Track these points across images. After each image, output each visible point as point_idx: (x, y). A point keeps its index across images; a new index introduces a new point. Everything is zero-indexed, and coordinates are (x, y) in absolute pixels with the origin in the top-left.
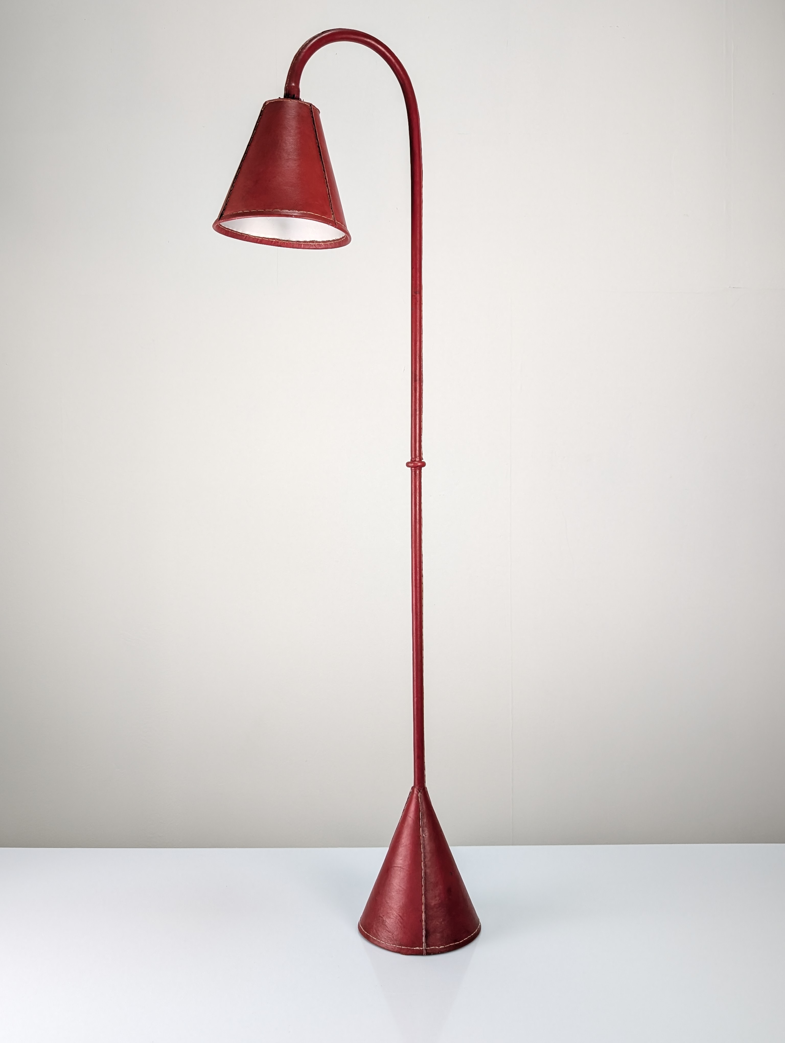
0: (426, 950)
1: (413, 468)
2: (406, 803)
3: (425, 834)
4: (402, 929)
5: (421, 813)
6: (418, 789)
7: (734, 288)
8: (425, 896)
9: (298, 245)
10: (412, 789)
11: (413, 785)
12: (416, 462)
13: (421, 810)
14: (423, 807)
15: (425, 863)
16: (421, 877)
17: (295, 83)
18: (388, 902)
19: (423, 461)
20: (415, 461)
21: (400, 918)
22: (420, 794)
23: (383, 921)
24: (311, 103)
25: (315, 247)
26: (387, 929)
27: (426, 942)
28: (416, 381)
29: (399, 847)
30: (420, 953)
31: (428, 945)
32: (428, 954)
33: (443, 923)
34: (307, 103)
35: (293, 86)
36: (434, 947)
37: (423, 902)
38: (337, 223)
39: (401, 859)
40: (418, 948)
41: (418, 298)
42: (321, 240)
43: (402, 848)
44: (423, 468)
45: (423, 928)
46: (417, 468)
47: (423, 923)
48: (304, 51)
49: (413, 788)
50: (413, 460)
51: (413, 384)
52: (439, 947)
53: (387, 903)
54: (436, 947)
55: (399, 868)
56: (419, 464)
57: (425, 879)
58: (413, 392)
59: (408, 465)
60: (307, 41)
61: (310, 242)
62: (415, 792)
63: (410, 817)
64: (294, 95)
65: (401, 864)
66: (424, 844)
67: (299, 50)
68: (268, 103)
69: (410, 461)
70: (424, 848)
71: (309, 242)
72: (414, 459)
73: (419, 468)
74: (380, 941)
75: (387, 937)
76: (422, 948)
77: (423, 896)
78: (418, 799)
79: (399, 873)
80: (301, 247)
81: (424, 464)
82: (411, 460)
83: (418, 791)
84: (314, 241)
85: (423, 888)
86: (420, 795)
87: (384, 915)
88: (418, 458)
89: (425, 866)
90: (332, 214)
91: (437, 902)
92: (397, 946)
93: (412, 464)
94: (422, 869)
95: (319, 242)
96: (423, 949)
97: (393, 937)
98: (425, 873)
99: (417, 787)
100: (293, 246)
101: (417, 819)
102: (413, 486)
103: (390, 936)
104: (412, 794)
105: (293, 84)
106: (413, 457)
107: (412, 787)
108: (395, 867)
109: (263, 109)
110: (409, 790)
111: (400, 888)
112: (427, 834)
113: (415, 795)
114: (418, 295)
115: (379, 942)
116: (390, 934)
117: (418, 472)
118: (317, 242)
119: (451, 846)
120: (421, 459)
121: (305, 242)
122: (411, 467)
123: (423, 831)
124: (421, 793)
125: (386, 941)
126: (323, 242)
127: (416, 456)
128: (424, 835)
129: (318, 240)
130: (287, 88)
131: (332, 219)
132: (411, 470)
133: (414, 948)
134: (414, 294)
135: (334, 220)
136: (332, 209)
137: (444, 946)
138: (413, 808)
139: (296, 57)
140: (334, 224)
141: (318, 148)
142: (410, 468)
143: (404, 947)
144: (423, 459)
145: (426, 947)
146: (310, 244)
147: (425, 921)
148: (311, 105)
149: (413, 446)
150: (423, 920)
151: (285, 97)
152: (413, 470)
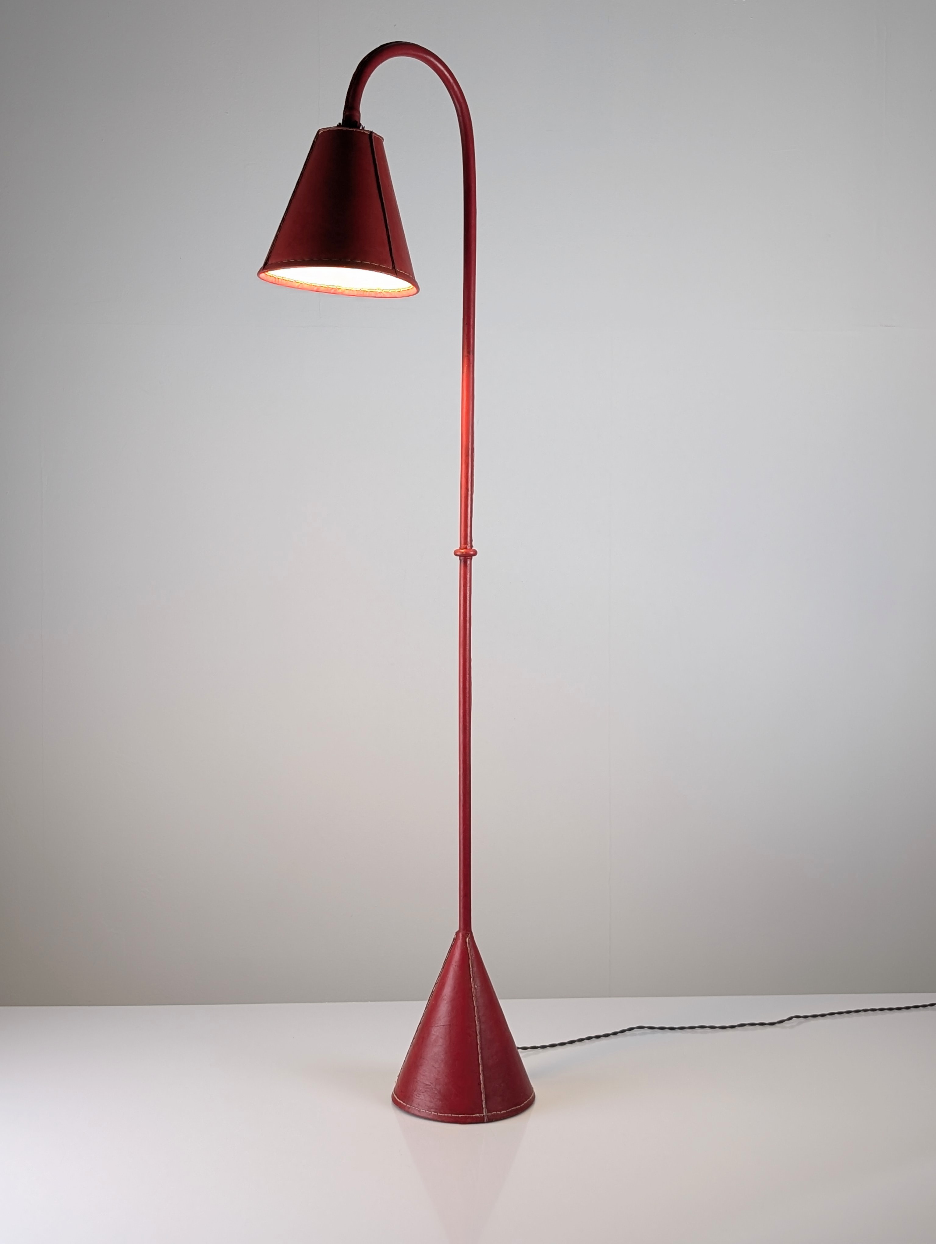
0: (487, 1116)
1: (462, 558)
3: (477, 984)
5: (471, 961)
6: (464, 933)
8: (482, 1055)
11: (458, 929)
12: (466, 550)
13: (470, 957)
14: (472, 954)
15: (479, 1018)
17: (355, 106)
19: (473, 549)
20: (465, 548)
22: (466, 938)
24: (373, 131)
27: (487, 1107)
29: (441, 1001)
30: (480, 1121)
31: (490, 1111)
32: (491, 1120)
33: (502, 1085)
34: (369, 131)
36: (495, 1112)
39: (443, 1016)
40: (478, 1115)
43: (444, 1002)
44: (474, 558)
45: (482, 1092)
47: (482, 1086)
49: (457, 934)
50: (462, 547)
52: (500, 1112)
54: (498, 1112)
56: (470, 552)
59: (456, 553)
60: (366, 55)
62: (461, 935)
63: (454, 967)
64: (354, 120)
65: (442, 1021)
66: (476, 997)
67: (358, 66)
68: (321, 132)
69: (458, 548)
70: (477, 1000)
73: (469, 557)
76: (482, 1115)
78: (465, 946)
81: (474, 553)
85: (479, 1046)
86: (468, 940)
88: (468, 545)
91: (494, 1061)
92: (437, 1113)
93: (462, 552)
96: (484, 1116)
98: (480, 1029)
99: (462, 931)
101: (465, 968)
102: (462, 579)
104: (456, 939)
105: (353, 107)
106: (463, 543)
108: (443, 1025)
109: (315, 139)
110: (453, 935)
111: (440, 1048)
112: (479, 985)
113: (460, 939)
115: (416, 1111)
117: (468, 562)
119: (500, 999)
120: (472, 546)
122: (460, 556)
123: (474, 981)
124: (469, 938)
127: (465, 543)
128: (476, 986)
130: (346, 112)
132: (460, 559)
133: (474, 1116)
137: (506, 1110)
138: (457, 956)
139: (356, 73)
142: (458, 558)
143: (462, 1116)
144: (474, 547)
145: (488, 1113)
147: (484, 1084)
148: (373, 133)
150: (482, 1082)
151: (343, 124)
152: (462, 560)
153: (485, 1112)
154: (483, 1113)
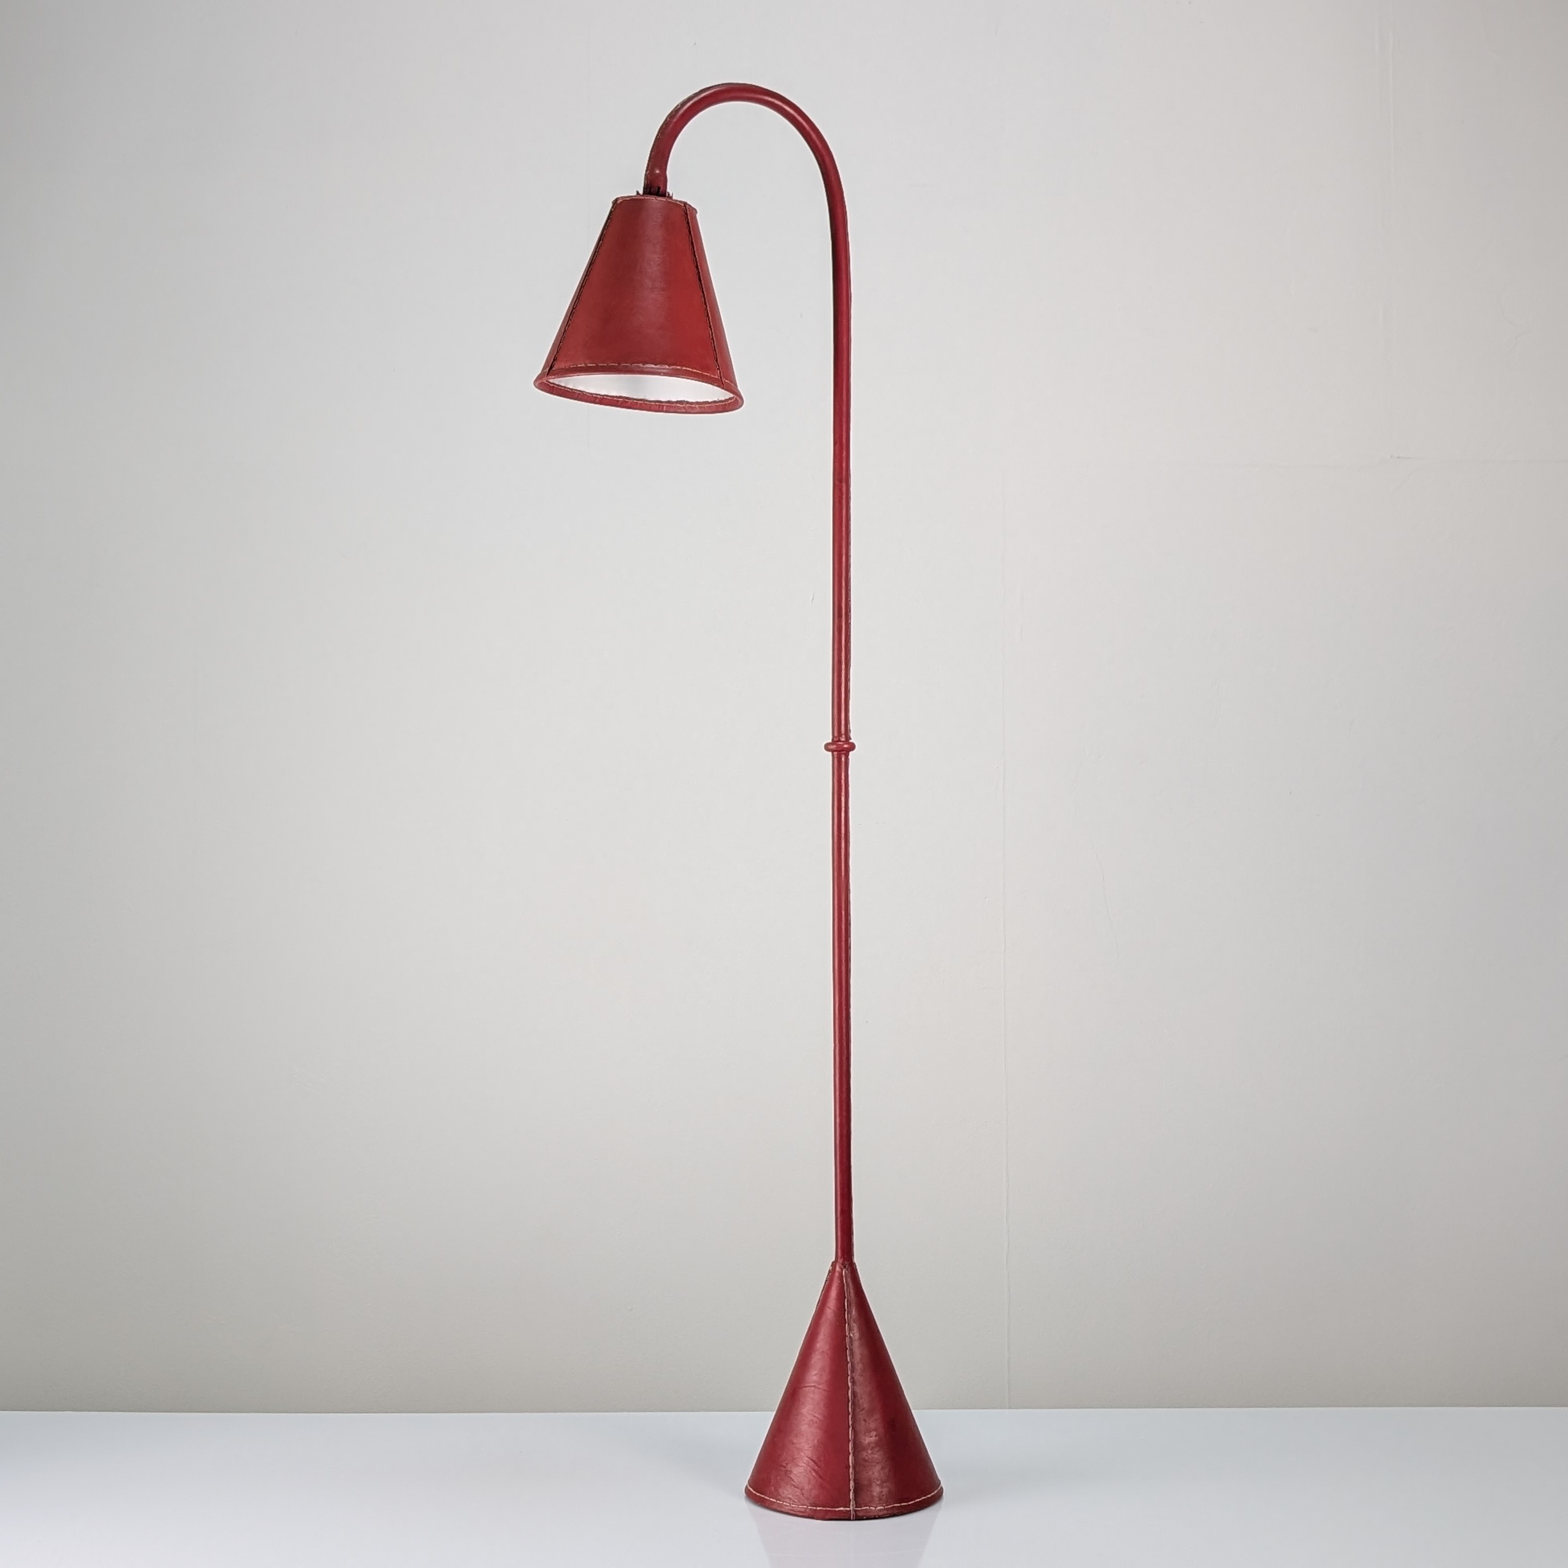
0: (855, 1511)
1: (835, 753)
2: (823, 1290)
3: (854, 1333)
4: (817, 1481)
5: (848, 1301)
6: (843, 1264)
7: (1398, 457)
8: (853, 1429)
9: (658, 406)
10: (832, 1265)
11: (833, 1259)
12: (840, 743)
13: (846, 1295)
14: (850, 1293)
15: (852, 1378)
16: (846, 1399)
17: (660, 169)
18: (794, 1441)
19: (850, 741)
20: (839, 741)
21: (814, 1464)
22: (845, 1271)
23: (787, 1473)
24: (685, 201)
25: (684, 411)
26: (794, 1483)
27: (855, 1499)
28: (840, 616)
29: (813, 1355)
30: (845, 1517)
31: (858, 1505)
32: (858, 1518)
33: (883, 1472)
34: (680, 202)
35: (658, 174)
36: (868, 1508)
37: (850, 1437)
38: (725, 382)
39: (816, 1374)
40: (842, 1509)
41: (844, 489)
42: (694, 401)
43: (816, 1357)
44: (851, 753)
45: (851, 1478)
46: (842, 752)
47: (851, 1471)
48: (675, 120)
49: (834, 1265)
50: (835, 739)
51: (836, 621)
52: (875, 1508)
53: (793, 1443)
54: (871, 1508)
55: (813, 1388)
56: (846, 746)
57: (853, 1403)
58: (836, 633)
59: (827, 747)
60: (678, 105)
61: (678, 402)
62: (838, 1269)
63: (830, 1308)
64: (659, 188)
65: (815, 1382)
66: (851, 1350)
67: (666, 119)
68: (621, 200)
69: (830, 741)
70: (852, 1354)
71: (675, 402)
72: (837, 739)
73: (845, 752)
74: (781, 1502)
75: (793, 1496)
76: (848, 1509)
77: (851, 1429)
78: (841, 1280)
79: (812, 1396)
80: (663, 409)
81: (852, 747)
82: (833, 739)
83: (842, 1267)
84: (684, 401)
85: (850, 1416)
86: (845, 1273)
87: (787, 1462)
88: (843, 736)
89: (853, 1383)
90: (718, 369)
91: (873, 1439)
92: (809, 1507)
93: (835, 746)
94: (849, 1387)
95: (692, 403)
96: (850, 1510)
97: (803, 1494)
98: (854, 1393)
99: (840, 1261)
100: (650, 407)
101: (841, 1310)
102: (836, 781)
103: (797, 1493)
104: (832, 1272)
105: (658, 172)
106: (836, 734)
107: (833, 1263)
108: (805, 1387)
109: (613, 210)
110: (829, 1267)
111: (813, 1418)
112: (857, 1333)
113: (837, 1274)
114: (844, 485)
115: (780, 1505)
116: (797, 1490)
117: (843, 759)
118: (687, 403)
120: (848, 738)
121: (669, 402)
122: (833, 751)
123: (850, 1330)
124: (847, 1270)
125: (791, 1502)
126: (697, 403)
127: (840, 734)
128: (852, 1335)
129: (690, 400)
130: (649, 176)
131: (717, 377)
132: (833, 755)
133: (837, 1509)
134: (837, 483)
135: (719, 378)
136: (718, 361)
138: (834, 1293)
139: (662, 130)
140: (720, 383)
141: (696, 269)
142: (830, 753)
143: (821, 1508)
144: (850, 739)
145: (856, 1507)
146: (678, 406)
147: (854, 1468)
148: (685, 204)
149: (836, 717)
150: (851, 1464)
151: (644, 193)
152: (836, 756)
153: (853, 1505)
154: (849, 1507)
